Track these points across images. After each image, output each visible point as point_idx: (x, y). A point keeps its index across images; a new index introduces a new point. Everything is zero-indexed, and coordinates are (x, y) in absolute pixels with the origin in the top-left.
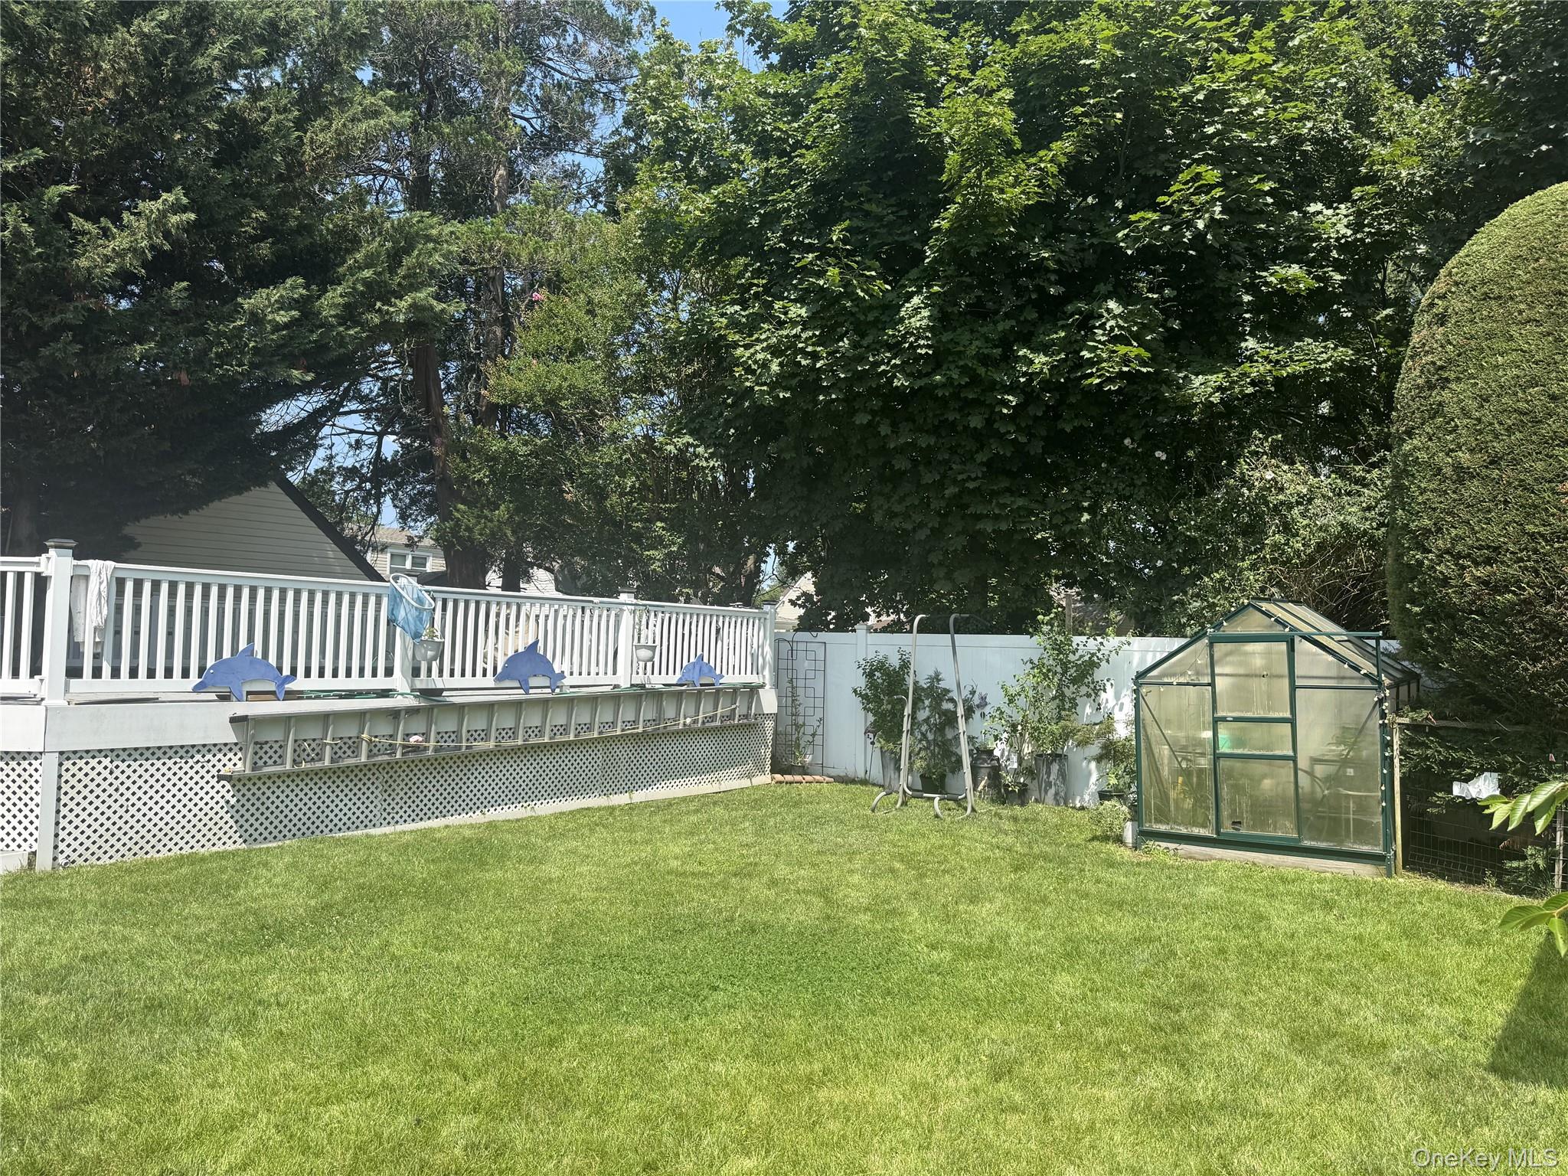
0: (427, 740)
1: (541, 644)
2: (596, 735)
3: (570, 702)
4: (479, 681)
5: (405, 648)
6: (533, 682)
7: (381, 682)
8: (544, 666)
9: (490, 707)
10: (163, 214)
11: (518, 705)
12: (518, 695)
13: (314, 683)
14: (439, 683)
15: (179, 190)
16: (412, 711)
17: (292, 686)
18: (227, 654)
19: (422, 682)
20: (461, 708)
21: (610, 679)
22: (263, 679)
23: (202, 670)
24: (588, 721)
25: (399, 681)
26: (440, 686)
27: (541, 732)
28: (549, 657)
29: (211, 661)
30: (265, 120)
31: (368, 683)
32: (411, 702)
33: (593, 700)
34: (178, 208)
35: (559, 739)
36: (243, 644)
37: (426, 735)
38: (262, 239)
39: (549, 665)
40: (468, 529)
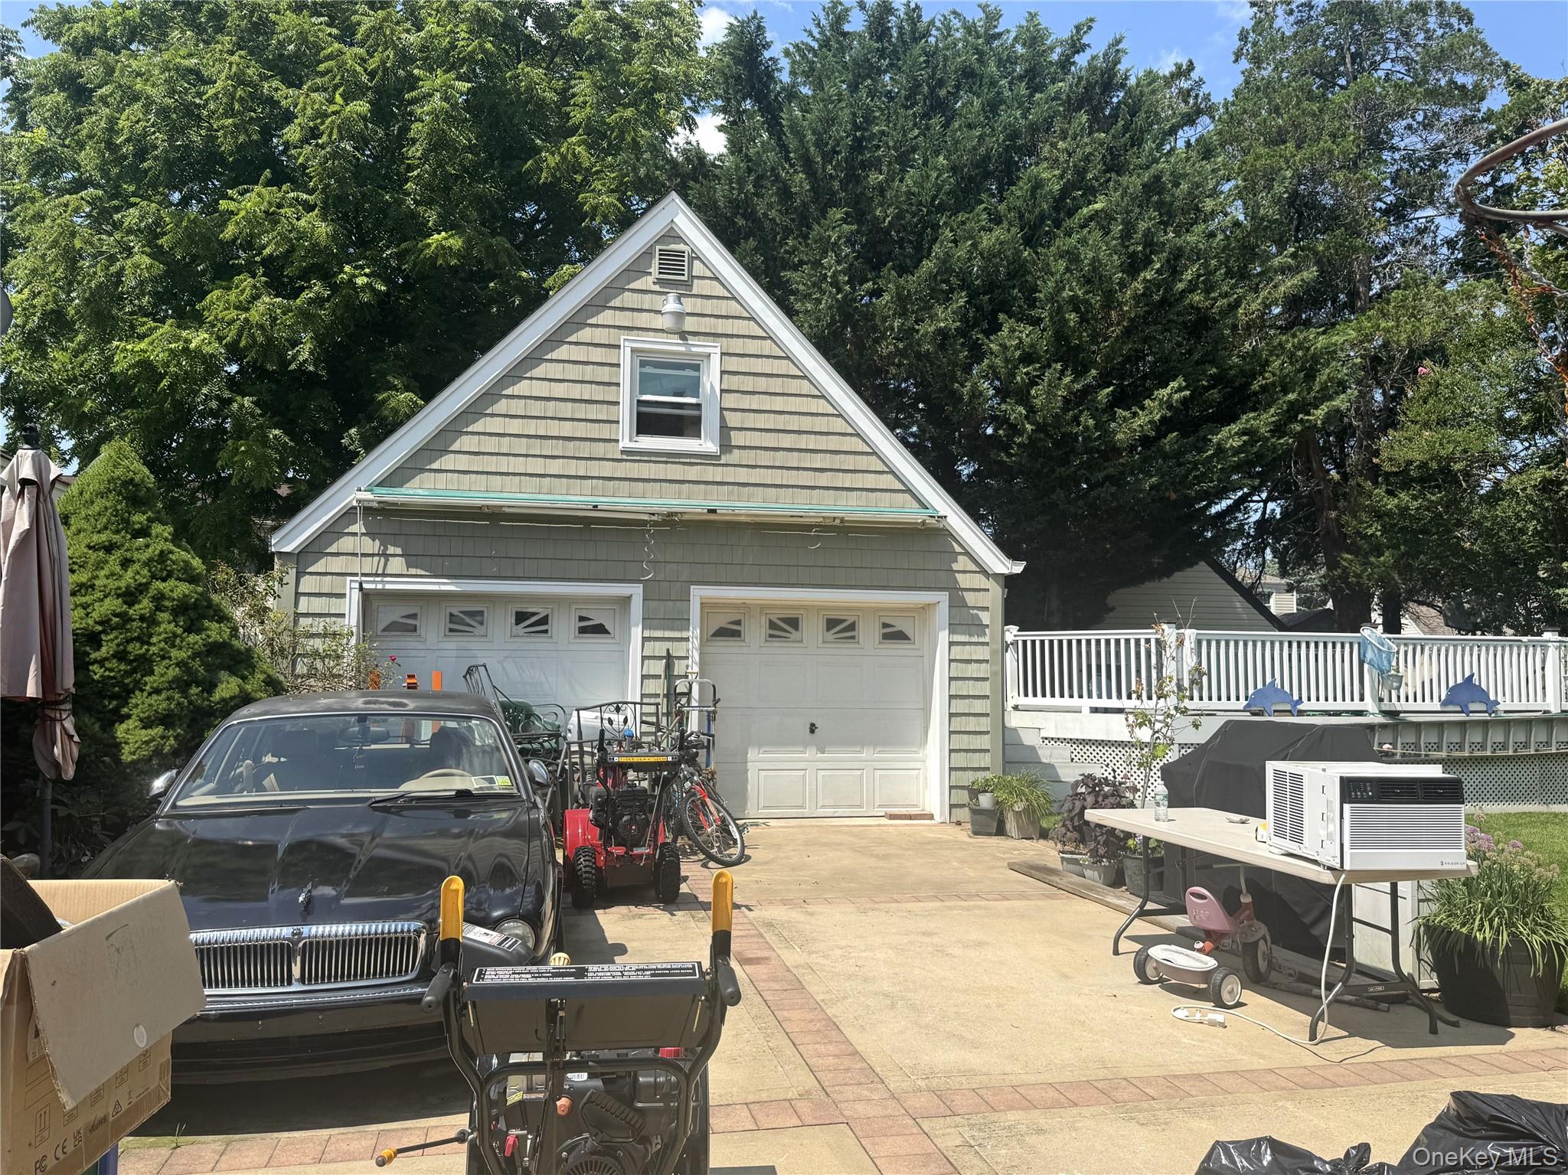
0: (1395, 748)
1: (1476, 677)
2: (1533, 752)
3: (1507, 723)
4: (1428, 705)
5: (1372, 681)
6: (1473, 707)
7: (1356, 705)
8: (1482, 695)
9: (1440, 725)
10: (1170, 396)
11: (1462, 725)
12: (1462, 717)
13: (1313, 705)
14: (1398, 706)
15: (1180, 379)
16: (1383, 726)
17: (1301, 707)
18: (1260, 686)
19: (1386, 706)
20: (1418, 725)
21: (1539, 705)
22: (1282, 702)
23: (1247, 698)
24: (1523, 740)
25: (1369, 704)
26: (1399, 708)
27: (1483, 747)
28: (1484, 686)
29: (1251, 691)
30: (1212, 306)
31: (1348, 705)
32: (1380, 719)
33: (1528, 723)
34: (1180, 389)
35: (1499, 753)
36: (1268, 680)
37: (1394, 744)
38: (1213, 387)
39: (1486, 694)
40: (1357, 576)
